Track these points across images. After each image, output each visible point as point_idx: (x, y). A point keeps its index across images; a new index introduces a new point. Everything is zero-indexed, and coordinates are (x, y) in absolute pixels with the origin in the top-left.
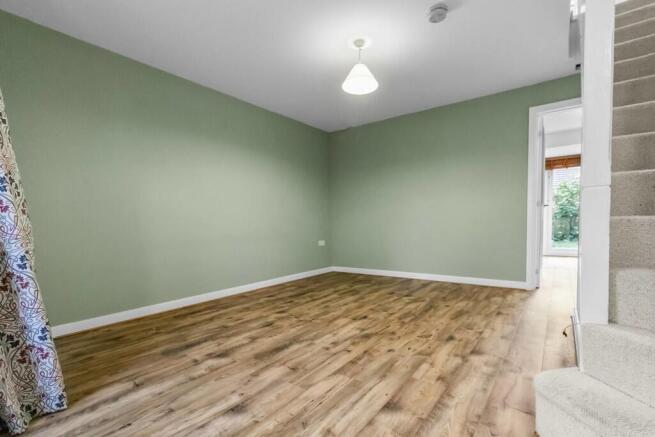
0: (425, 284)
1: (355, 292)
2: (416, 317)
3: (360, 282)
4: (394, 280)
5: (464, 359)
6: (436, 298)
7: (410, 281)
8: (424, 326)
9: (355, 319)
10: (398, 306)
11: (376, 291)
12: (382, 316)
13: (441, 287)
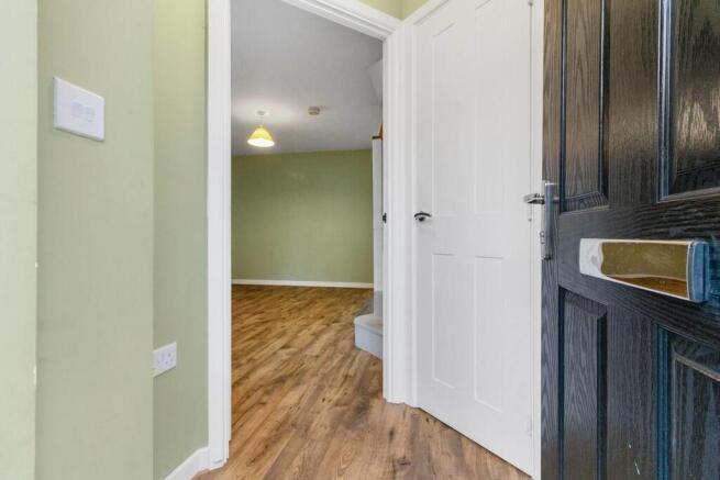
0: (308, 289)
1: (250, 298)
2: (300, 310)
3: (253, 290)
4: (283, 288)
5: (328, 325)
6: (316, 298)
7: (295, 288)
8: (305, 313)
9: (255, 314)
10: (287, 304)
11: (269, 296)
12: (274, 310)
13: (320, 290)
